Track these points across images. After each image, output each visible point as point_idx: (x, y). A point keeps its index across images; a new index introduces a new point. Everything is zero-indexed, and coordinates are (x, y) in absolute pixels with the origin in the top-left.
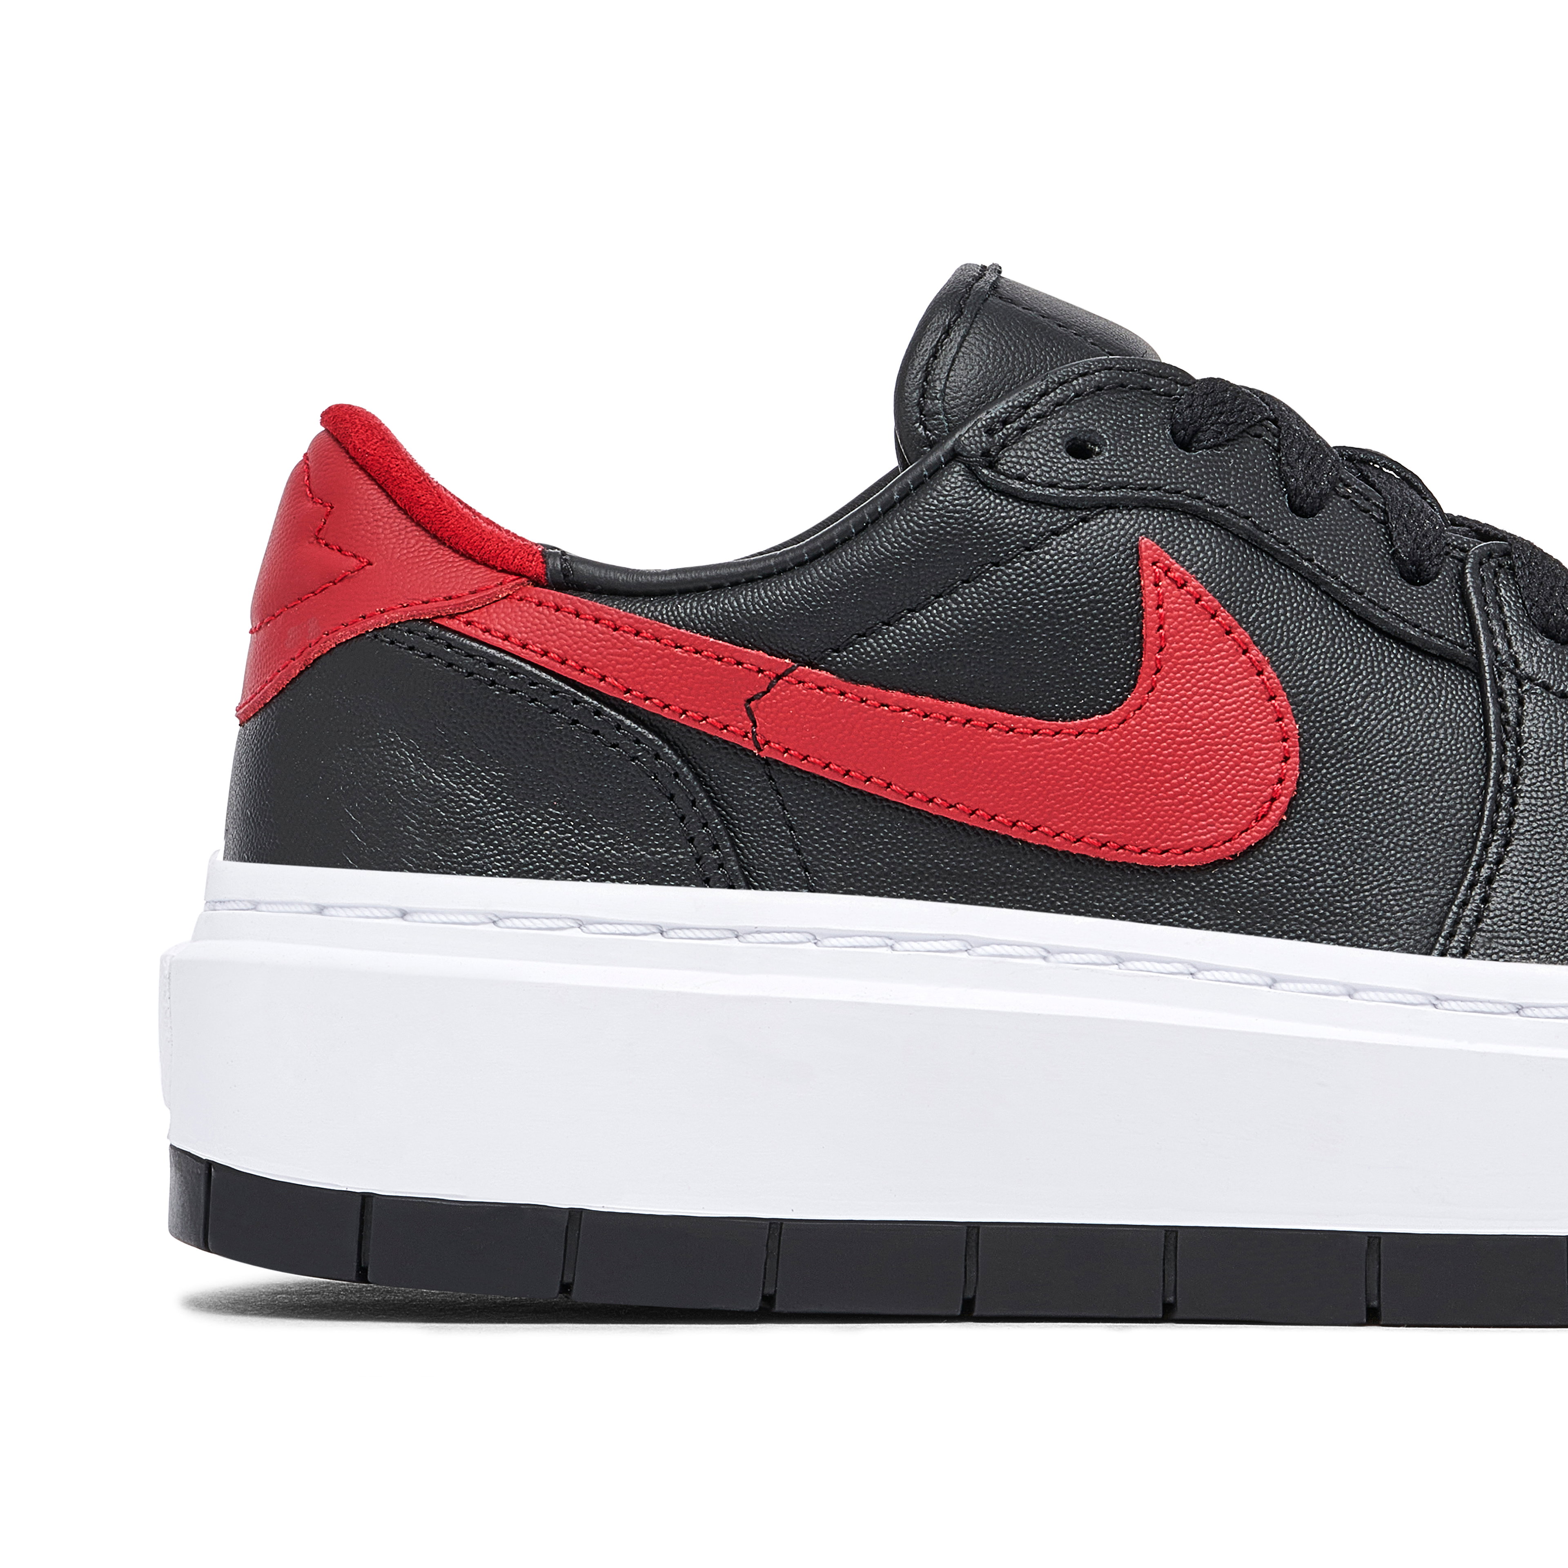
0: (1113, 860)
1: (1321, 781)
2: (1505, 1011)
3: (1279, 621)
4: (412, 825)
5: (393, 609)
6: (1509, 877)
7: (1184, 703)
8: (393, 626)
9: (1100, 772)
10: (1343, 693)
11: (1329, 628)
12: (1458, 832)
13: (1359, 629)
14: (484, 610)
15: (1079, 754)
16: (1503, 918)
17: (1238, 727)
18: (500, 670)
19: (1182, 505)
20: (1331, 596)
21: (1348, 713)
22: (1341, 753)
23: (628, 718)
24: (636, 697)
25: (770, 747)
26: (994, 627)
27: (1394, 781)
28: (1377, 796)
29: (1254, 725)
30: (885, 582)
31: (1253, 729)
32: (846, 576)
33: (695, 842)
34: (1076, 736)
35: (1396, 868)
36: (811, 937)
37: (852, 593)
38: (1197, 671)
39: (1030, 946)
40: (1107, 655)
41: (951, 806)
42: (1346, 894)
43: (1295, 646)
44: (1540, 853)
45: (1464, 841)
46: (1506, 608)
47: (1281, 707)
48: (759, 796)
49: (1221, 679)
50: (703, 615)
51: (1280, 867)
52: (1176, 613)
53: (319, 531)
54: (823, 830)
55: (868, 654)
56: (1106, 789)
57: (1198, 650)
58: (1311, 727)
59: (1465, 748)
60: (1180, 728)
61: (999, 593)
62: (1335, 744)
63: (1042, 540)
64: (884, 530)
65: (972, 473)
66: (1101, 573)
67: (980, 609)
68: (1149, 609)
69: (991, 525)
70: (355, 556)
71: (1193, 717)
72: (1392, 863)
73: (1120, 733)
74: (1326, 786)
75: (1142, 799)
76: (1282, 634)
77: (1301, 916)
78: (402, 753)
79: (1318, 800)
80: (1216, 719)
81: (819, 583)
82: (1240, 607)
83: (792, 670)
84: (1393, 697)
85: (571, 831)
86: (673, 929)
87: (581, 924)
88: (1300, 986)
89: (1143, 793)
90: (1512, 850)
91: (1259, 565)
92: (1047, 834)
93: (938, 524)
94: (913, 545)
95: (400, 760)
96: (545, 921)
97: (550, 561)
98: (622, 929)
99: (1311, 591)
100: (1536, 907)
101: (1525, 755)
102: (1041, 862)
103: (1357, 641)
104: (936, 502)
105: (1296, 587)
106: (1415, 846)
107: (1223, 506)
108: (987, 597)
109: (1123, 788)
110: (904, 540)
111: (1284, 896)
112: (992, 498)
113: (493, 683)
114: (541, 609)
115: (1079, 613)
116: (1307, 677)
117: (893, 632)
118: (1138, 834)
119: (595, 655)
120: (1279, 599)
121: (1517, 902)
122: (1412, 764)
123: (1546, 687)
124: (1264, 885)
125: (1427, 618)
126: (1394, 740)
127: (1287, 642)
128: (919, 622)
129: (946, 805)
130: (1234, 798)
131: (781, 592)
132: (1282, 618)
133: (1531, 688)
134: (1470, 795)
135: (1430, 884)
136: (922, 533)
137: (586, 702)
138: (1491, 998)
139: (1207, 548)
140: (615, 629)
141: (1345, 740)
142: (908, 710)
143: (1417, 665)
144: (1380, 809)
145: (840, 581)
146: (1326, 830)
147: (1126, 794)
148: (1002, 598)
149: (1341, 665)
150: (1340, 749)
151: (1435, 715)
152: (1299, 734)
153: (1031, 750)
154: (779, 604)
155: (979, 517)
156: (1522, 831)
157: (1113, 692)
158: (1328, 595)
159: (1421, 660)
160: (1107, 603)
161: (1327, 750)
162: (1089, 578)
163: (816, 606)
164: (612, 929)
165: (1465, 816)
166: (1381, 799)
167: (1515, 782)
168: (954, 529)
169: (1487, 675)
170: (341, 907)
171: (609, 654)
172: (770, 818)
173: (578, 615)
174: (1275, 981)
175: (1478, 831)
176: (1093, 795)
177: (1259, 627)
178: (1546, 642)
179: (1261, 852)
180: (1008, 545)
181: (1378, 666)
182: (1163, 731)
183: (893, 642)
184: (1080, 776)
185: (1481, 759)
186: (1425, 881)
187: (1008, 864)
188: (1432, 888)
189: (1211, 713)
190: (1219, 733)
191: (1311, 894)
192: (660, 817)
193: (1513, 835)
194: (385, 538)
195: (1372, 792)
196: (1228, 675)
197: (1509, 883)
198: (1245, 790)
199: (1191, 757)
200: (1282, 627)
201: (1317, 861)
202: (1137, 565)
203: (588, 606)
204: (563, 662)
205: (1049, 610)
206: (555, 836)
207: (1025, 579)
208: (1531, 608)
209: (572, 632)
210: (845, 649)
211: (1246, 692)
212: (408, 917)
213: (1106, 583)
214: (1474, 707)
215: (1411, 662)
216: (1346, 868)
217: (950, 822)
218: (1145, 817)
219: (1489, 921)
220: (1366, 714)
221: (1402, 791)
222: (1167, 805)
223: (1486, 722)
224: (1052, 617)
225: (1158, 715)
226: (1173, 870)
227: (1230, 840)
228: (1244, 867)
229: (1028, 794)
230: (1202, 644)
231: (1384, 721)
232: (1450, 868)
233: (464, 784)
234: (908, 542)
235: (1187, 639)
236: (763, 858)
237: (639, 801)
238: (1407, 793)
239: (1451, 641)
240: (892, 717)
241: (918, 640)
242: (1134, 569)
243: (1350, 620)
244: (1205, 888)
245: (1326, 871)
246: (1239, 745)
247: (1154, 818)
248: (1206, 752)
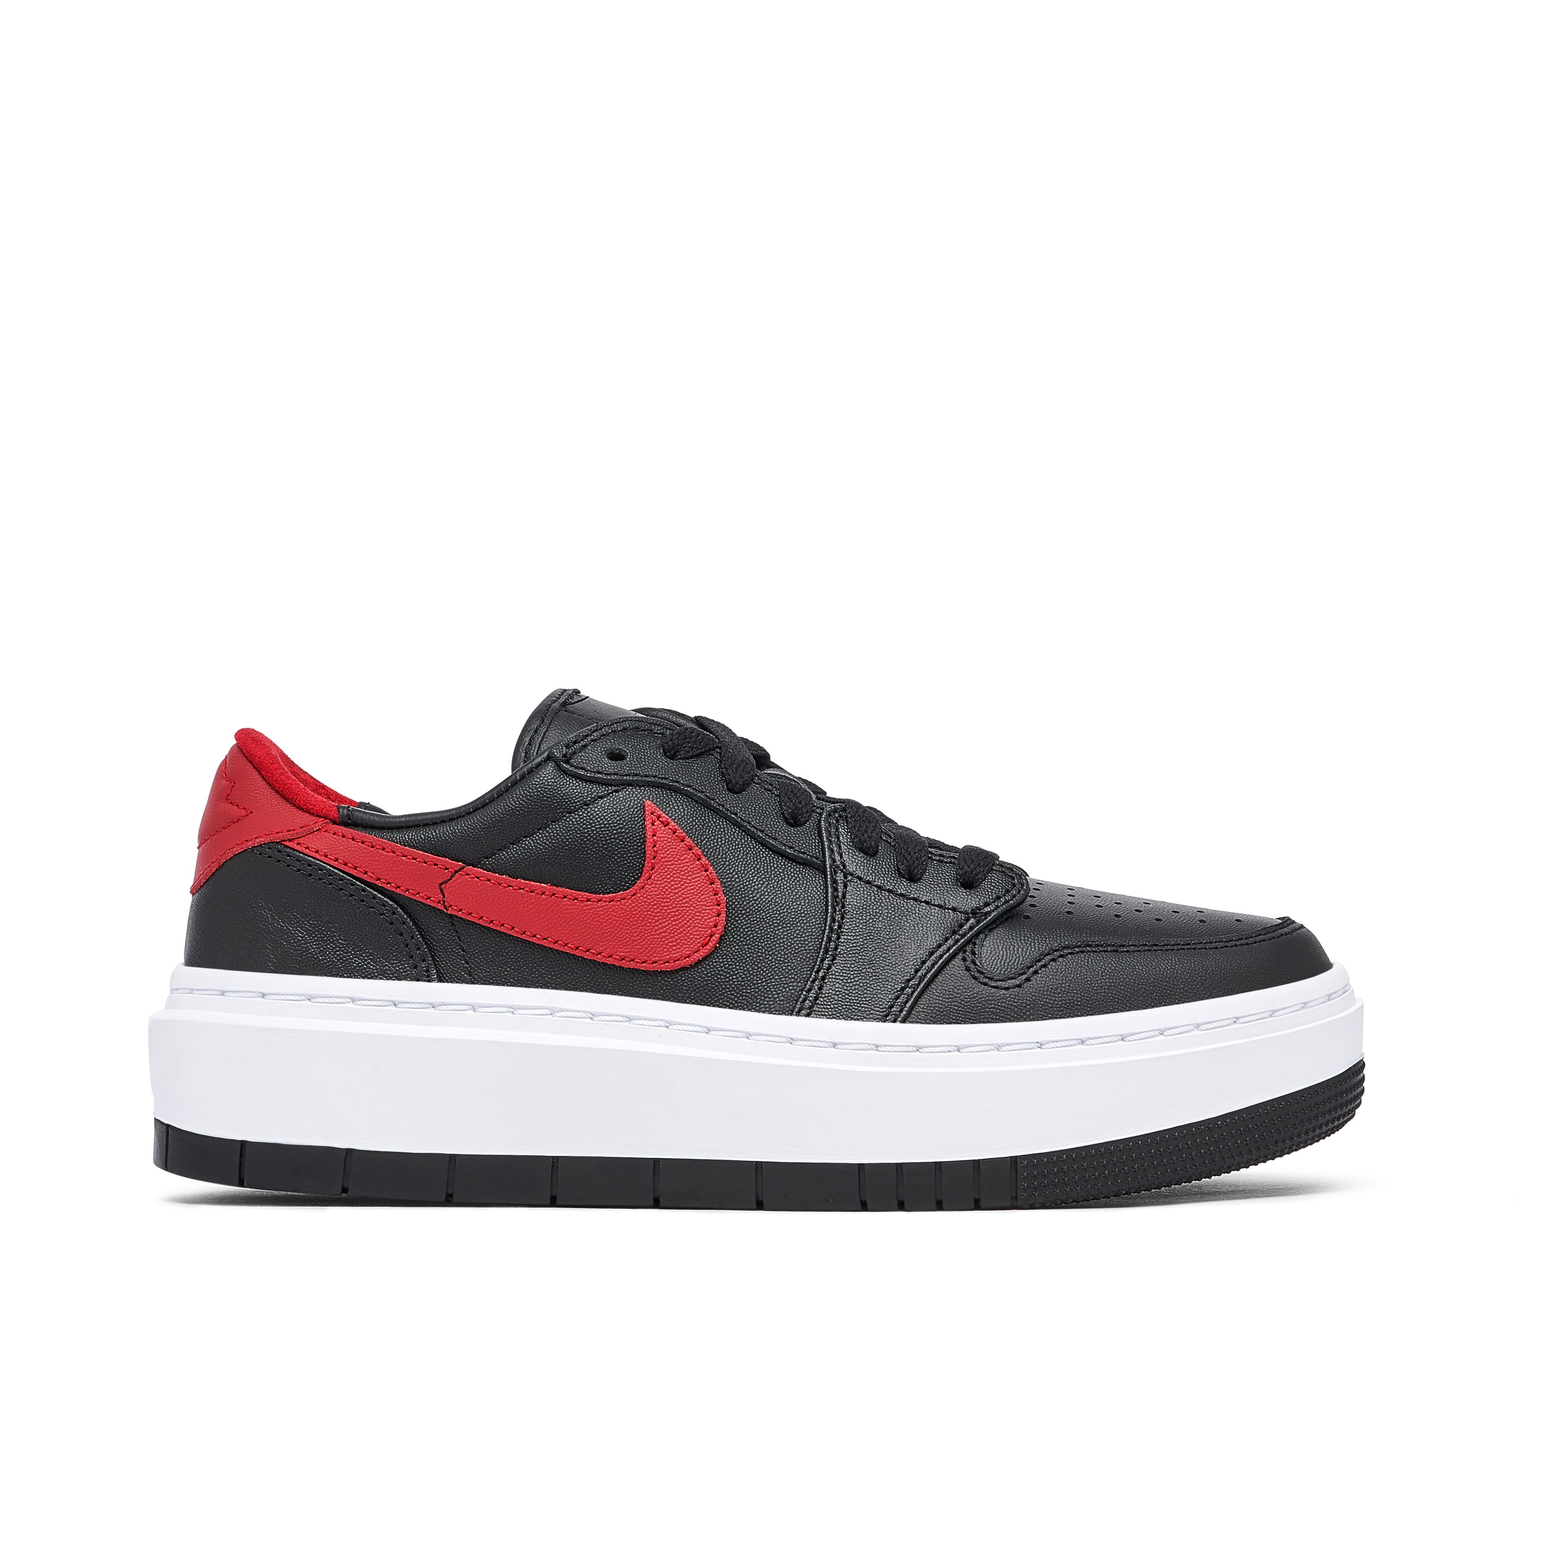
0: (628, 967)
1: (738, 927)
2: (827, 1046)
3: (718, 845)
4: (269, 949)
5: (261, 837)
6: (834, 977)
7: (666, 886)
8: (261, 846)
9: (621, 921)
10: (751, 882)
11: (745, 849)
12: (809, 953)
13: (761, 850)
14: (307, 837)
15: (611, 912)
16: (829, 998)
17: (694, 898)
18: (314, 868)
19: (668, 785)
20: (747, 832)
21: (753, 892)
22: (749, 912)
23: (379, 893)
24: (383, 882)
25: (452, 908)
26: (568, 845)
27: (776, 927)
28: (767, 935)
29: (702, 897)
30: (511, 822)
31: (702, 899)
32: (491, 819)
33: (414, 958)
34: (609, 902)
35: (775, 972)
36: (471, 1007)
37: (494, 828)
38: (673, 869)
39: (584, 1012)
40: (627, 860)
41: (545, 939)
42: (748, 985)
43: (726, 858)
44: (851, 964)
45: (812, 958)
46: (841, 838)
47: (717, 888)
48: (447, 934)
49: (686, 873)
50: (418, 839)
51: (714, 971)
52: (662, 839)
53: (228, 796)
54: (479, 951)
55: (502, 860)
56: (625, 930)
57: (674, 858)
58: (733, 899)
59: (815, 910)
60: (663, 899)
61: (571, 827)
62: (746, 907)
63: (594, 800)
64: (511, 795)
65: (558, 766)
66: (624, 818)
67: (560, 836)
68: (649, 837)
69: (567, 793)
70: (244, 809)
71: (670, 893)
72: (773, 969)
73: (632, 901)
74: (740, 929)
75: (643, 935)
76: (719, 852)
77: (725, 996)
78: (265, 912)
79: (736, 936)
80: (682, 894)
81: (477, 823)
82: (697, 837)
83: (463, 868)
84: (778, 884)
85: (350, 952)
86: (400, 1003)
87: (353, 1000)
88: (722, 1033)
89: (644, 932)
90: (836, 963)
91: (708, 816)
92: (594, 953)
93: (539, 791)
94: (526, 803)
95: (264, 915)
96: (335, 999)
97: (341, 811)
98: (374, 1003)
99: (736, 830)
100: (847, 992)
101: (846, 914)
102: (592, 968)
103: (759, 856)
104: (539, 780)
105: (728, 828)
106: (786, 961)
107: (690, 786)
108: (564, 830)
109: (633, 929)
110: (522, 800)
111: (717, 986)
112: (568, 779)
113: (310, 875)
114: (335, 836)
115: (612, 838)
116: (732, 873)
117: (516, 848)
118: (641, 953)
119: (361, 861)
120: (718, 834)
121: (837, 989)
122: (786, 918)
123: (860, 878)
124: (706, 981)
125: (798, 844)
126: (777, 906)
127: (722, 856)
128: (529, 843)
129: (542, 938)
130: (691, 935)
131: (457, 827)
132: (720, 843)
133: (851, 879)
134: (816, 934)
135: (793, 980)
136: (531, 796)
137: (358, 885)
138: (820, 1039)
139: (680, 807)
140: (372, 847)
141: (751, 906)
142: (522, 889)
143: (791, 868)
144: (768, 941)
145: (488, 822)
146: (739, 952)
147: (635, 933)
148: (572, 830)
149: (750, 868)
150: (748, 910)
151: (799, 893)
152: (726, 902)
153: (586, 910)
154: (456, 834)
155: (561, 788)
156: (842, 953)
157: (630, 879)
158: (745, 832)
159: (794, 866)
160: (627, 834)
161: (741, 911)
162: (618, 821)
163: (475, 835)
164: (369, 1003)
165: (813, 945)
166: (769, 936)
167: (840, 927)
168: (547, 794)
169: (829, 873)
170: (232, 992)
171: (369, 860)
172: (452, 945)
173: (353, 839)
174: (709, 1030)
175: (819, 953)
176: (618, 933)
177: (707, 848)
178: (862, 855)
179: (705, 964)
180: (576, 803)
181: (771, 869)
182: (655, 900)
183: (516, 853)
184: (611, 923)
185: (823, 916)
186: (790, 979)
187: (574, 969)
188: (793, 982)
189: (680, 891)
190: (684, 901)
191: (730, 985)
192: (396, 945)
193: (837, 955)
194: (260, 799)
195: (764, 933)
196: (689, 872)
197: (834, 980)
198: (696, 931)
199: (669, 914)
200: (719, 848)
201: (734, 968)
202: (643, 814)
203: (359, 835)
204: (346, 864)
205: (597, 837)
206: (342, 955)
207: (584, 820)
208: (854, 839)
209: (350, 848)
210: (491, 857)
211: (699, 880)
212: (266, 997)
213: (627, 823)
214: (821, 889)
215: (789, 866)
216: (749, 972)
217: (545, 947)
218: (645, 945)
219: (822, 1000)
220: (763, 892)
221: (780, 932)
222: (655, 938)
223: (827, 897)
224: (598, 840)
225: (652, 891)
226: (659, 972)
227: (688, 957)
228: (696, 971)
229: (585, 932)
230: (677, 855)
231: (772, 896)
232: (803, 972)
233: (296, 928)
234: (524, 801)
235: (668, 852)
236: (449, 966)
237: (385, 936)
238: (782, 933)
239: (810, 856)
240: (514, 893)
241: (528, 852)
242: (642, 817)
243: (756, 845)
244: (675, 982)
245: (738, 973)
246: (694, 907)
247: (649, 945)
248: (677, 911)
